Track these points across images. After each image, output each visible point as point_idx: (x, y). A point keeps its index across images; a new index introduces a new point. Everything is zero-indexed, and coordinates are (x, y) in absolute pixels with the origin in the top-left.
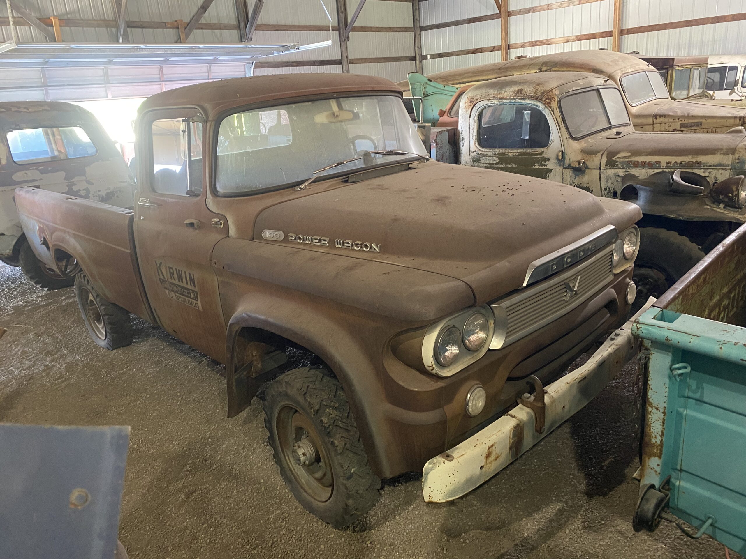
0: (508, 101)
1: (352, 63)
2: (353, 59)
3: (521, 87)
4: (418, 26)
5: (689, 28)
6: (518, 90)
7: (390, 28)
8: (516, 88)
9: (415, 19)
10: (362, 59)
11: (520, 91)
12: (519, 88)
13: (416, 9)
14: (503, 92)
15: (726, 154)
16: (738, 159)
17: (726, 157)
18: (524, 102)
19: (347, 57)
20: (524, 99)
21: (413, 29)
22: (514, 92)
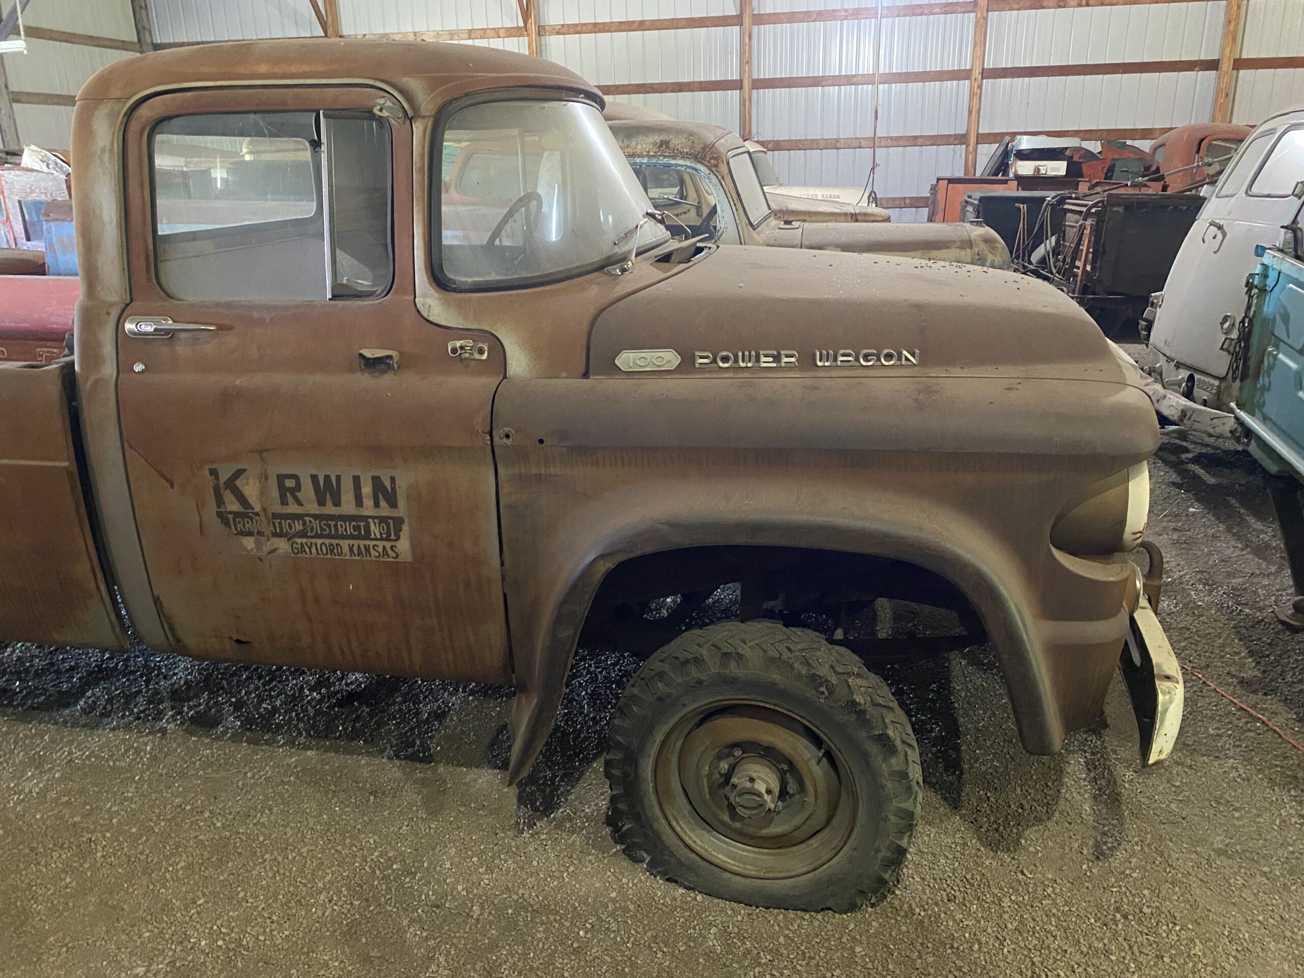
0: (645, 160)
1: (18, 101)
2: (19, 93)
3: (664, 137)
4: (149, 41)
5: (641, 95)
6: (661, 141)
7: (91, 37)
8: (657, 138)
9: (140, 26)
10: (38, 95)
11: (664, 144)
12: (661, 138)
13: (141, 7)
14: (634, 143)
15: (962, 248)
16: (978, 254)
17: (963, 253)
18: (673, 162)
19: (6, 87)
20: (674, 157)
21: (138, 46)
22: (655, 144)
